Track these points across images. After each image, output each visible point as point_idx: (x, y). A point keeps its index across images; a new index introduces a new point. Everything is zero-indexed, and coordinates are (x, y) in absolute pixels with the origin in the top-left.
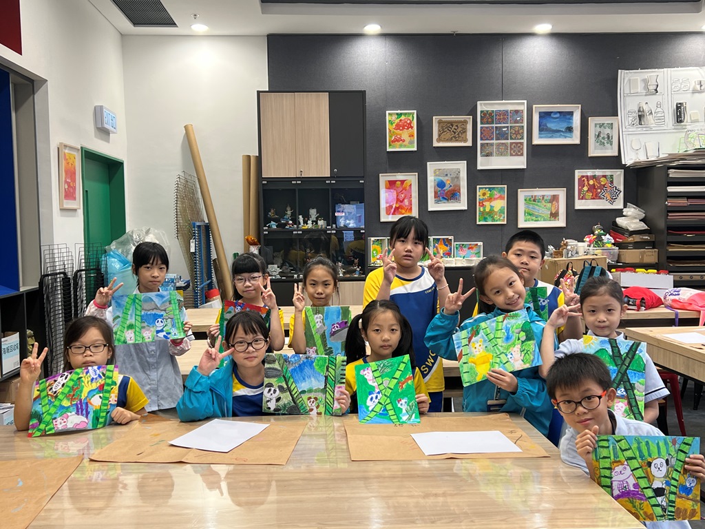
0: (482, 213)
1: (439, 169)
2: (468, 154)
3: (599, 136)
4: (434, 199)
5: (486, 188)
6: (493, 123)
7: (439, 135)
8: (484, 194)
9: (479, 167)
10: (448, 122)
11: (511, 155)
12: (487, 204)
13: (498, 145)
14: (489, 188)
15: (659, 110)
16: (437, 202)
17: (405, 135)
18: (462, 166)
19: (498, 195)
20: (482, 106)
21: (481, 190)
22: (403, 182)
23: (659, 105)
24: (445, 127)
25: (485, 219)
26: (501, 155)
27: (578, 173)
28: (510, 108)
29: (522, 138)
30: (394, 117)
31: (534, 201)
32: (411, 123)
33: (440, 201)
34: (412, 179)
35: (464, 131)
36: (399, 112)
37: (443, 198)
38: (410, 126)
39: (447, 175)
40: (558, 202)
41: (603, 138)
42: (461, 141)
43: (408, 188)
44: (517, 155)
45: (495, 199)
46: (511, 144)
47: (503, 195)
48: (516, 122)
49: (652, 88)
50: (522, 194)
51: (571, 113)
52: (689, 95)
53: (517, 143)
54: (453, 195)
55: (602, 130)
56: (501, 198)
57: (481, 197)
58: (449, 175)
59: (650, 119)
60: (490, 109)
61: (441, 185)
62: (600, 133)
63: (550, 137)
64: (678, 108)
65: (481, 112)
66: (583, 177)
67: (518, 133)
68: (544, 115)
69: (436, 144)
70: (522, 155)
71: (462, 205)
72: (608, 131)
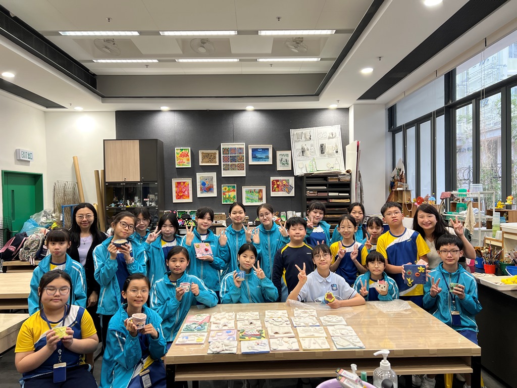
0: (225, 198)
1: (203, 177)
2: (217, 169)
3: (281, 160)
4: (200, 191)
5: (226, 186)
6: (228, 154)
7: (202, 160)
8: (225, 189)
9: (223, 176)
10: (207, 153)
11: (238, 170)
12: (227, 194)
13: (231, 165)
14: (228, 186)
15: (312, 148)
16: (202, 193)
17: (185, 159)
18: (214, 175)
19: (232, 189)
20: (223, 146)
21: (224, 187)
22: (184, 183)
23: (312, 146)
24: (206, 156)
25: (226, 201)
26: (233, 170)
27: (272, 179)
28: (237, 147)
29: (243, 161)
30: (179, 151)
31: (250, 192)
32: (187, 154)
34: (189, 181)
35: (215, 158)
36: (182, 148)
37: (205, 191)
38: (187, 155)
39: (206, 179)
40: (262, 193)
41: (284, 161)
42: (213, 163)
43: (187, 186)
44: (241, 170)
45: (231, 191)
46: (238, 164)
48: (240, 153)
49: (308, 137)
50: (245, 189)
51: (268, 149)
52: (327, 140)
53: (241, 164)
54: (210, 189)
55: (283, 157)
56: (234, 191)
57: (224, 190)
59: (307, 153)
60: (227, 147)
61: (203, 184)
62: (282, 159)
63: (258, 161)
64: (321, 146)
65: (223, 148)
66: (274, 180)
67: (241, 159)
68: (254, 150)
69: (201, 164)
70: (243, 169)
71: (214, 194)
72: (286, 158)
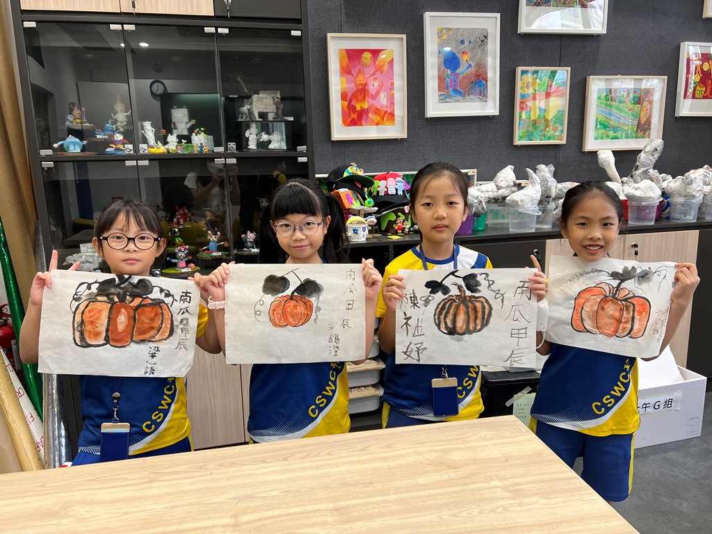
0: (524, 123)
1: (449, 29)
4: (437, 93)
8: (529, 85)
11: (582, 5)
12: (533, 104)
16: (444, 98)
18: (492, 23)
21: (524, 76)
22: (375, 53)
25: (530, 135)
26: (564, 4)
31: (614, 99)
33: (450, 96)
34: (394, 47)
37: (456, 91)
39: (462, 42)
40: (651, 101)
43: (386, 68)
54: (477, 83)
56: (559, 93)
57: (524, 92)
58: (466, 43)
61: (451, 62)
71: (490, 106)
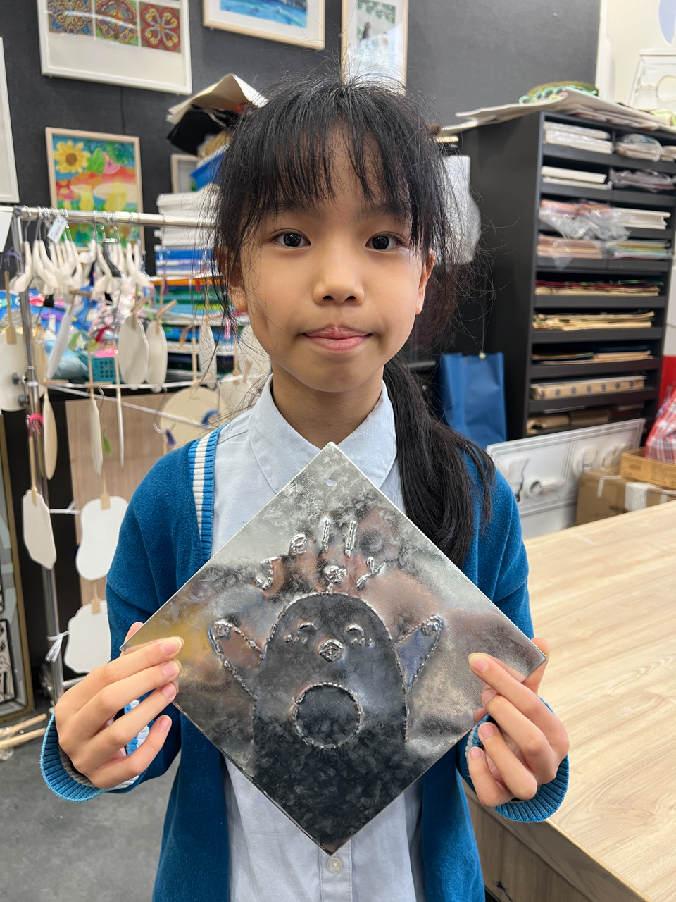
2: (8, 15)
5: (76, 140)
8: (71, 159)
9: (50, 66)
11: (147, 43)
14: (88, 142)
19: (117, 166)
21: (60, 145)
25: (82, 238)
26: (116, 37)
44: (161, 45)
45: (108, 177)
46: (146, 7)
47: (129, 168)
50: (186, 172)
53: (162, 10)
55: (373, 19)
56: (123, 174)
57: (64, 168)
70: (176, 48)
